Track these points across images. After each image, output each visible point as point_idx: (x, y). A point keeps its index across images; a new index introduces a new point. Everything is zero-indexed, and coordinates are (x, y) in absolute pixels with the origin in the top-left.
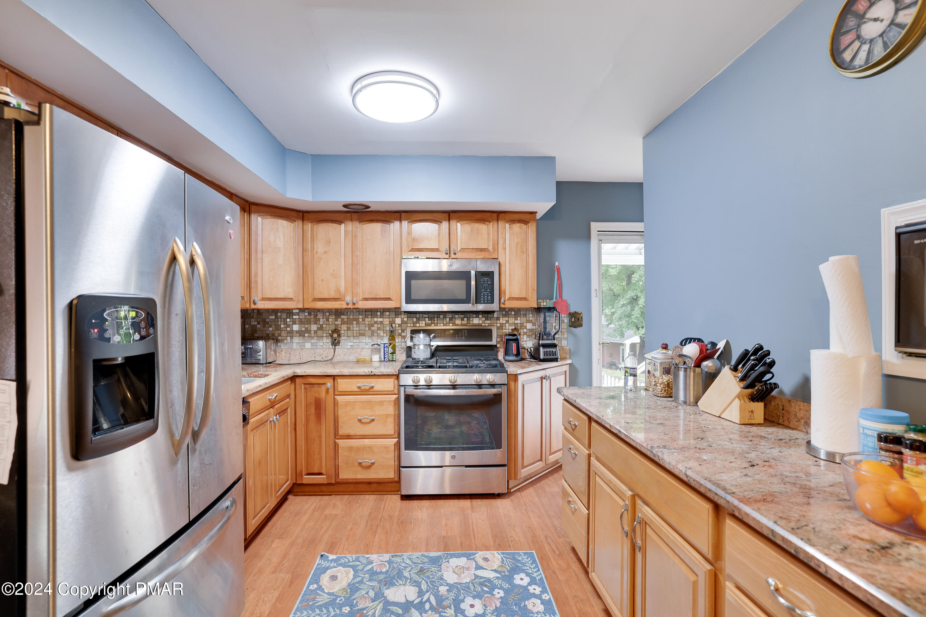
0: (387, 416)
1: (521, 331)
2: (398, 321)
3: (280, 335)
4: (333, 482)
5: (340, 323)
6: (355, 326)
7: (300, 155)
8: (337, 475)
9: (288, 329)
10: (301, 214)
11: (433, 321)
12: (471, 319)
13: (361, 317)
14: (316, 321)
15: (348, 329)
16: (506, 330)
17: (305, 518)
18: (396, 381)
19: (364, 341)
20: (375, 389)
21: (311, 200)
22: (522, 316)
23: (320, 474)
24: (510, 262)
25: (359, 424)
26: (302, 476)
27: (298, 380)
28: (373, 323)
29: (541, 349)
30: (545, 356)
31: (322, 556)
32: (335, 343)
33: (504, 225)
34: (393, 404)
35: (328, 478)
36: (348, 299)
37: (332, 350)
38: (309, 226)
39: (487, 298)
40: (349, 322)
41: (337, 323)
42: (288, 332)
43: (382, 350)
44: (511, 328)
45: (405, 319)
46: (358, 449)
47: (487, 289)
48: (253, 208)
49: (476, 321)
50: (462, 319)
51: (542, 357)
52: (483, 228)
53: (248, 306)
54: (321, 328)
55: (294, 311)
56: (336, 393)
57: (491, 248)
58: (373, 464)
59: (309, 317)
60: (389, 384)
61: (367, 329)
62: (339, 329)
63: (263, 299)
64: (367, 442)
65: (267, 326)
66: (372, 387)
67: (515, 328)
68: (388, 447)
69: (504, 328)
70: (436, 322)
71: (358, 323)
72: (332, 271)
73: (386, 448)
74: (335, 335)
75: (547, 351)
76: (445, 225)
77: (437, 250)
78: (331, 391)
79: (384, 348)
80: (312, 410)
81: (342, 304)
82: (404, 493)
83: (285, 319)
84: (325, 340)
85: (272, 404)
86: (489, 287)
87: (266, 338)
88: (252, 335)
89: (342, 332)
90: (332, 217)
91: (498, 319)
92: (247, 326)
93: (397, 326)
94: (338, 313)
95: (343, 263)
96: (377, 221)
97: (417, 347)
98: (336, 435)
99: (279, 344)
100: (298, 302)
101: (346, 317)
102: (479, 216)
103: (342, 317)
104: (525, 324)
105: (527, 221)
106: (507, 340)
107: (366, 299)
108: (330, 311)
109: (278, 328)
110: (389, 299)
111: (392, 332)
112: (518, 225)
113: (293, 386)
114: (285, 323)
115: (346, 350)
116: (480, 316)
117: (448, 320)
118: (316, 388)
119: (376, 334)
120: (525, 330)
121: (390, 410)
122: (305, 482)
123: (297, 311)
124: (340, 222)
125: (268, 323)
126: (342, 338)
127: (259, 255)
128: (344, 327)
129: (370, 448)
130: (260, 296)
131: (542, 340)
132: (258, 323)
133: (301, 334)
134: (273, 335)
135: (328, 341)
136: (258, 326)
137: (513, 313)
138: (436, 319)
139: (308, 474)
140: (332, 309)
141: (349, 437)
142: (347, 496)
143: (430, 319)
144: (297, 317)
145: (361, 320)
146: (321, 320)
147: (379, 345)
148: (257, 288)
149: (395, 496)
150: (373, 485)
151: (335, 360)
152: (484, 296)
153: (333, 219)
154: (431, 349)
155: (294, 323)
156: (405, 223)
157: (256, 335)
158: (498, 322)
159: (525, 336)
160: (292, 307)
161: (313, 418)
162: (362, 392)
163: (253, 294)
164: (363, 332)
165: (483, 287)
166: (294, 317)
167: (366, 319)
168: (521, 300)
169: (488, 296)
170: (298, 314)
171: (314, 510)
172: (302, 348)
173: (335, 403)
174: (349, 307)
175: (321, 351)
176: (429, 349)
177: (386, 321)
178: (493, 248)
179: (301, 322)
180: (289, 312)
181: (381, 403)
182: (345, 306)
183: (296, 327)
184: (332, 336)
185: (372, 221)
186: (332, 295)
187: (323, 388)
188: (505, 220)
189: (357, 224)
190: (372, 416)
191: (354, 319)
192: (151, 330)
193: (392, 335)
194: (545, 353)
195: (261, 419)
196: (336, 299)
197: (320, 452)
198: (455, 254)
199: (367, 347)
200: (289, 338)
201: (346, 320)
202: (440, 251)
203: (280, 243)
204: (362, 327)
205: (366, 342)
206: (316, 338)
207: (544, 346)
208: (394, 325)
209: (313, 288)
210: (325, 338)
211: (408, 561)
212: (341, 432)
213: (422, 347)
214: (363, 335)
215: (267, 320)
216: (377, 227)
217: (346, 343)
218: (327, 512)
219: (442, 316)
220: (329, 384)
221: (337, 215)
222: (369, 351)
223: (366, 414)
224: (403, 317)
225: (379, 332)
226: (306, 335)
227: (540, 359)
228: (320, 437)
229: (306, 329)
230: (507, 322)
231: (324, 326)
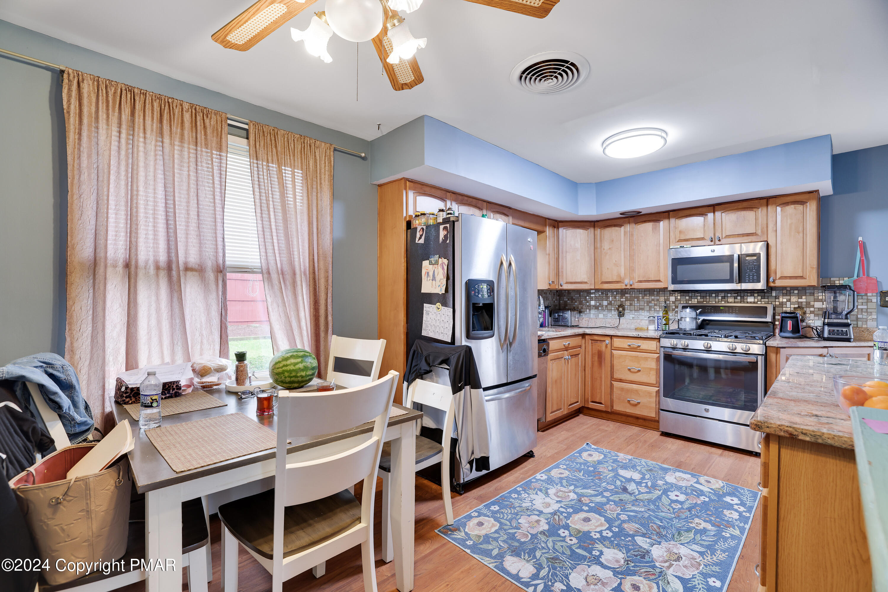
0: (651, 369)
1: (808, 310)
2: (672, 299)
3: (582, 308)
4: (609, 410)
5: (624, 300)
6: (636, 302)
7: (587, 185)
8: (612, 406)
9: (588, 304)
10: (593, 223)
11: (705, 300)
12: (745, 298)
13: (640, 295)
14: (607, 298)
15: (631, 305)
16: (787, 309)
17: (585, 427)
18: (658, 343)
19: (643, 314)
20: (641, 348)
21: (595, 214)
22: (807, 294)
23: (601, 403)
24: (782, 243)
25: (629, 372)
26: (588, 402)
27: (587, 337)
28: (651, 300)
29: (826, 328)
30: (829, 334)
31: (587, 444)
32: (621, 315)
33: (775, 209)
34: (655, 360)
35: (605, 407)
36: (627, 281)
37: (618, 320)
38: (598, 231)
39: (753, 278)
40: (631, 299)
41: (622, 300)
42: (588, 306)
43: (656, 321)
44: (793, 306)
45: (679, 297)
46: (628, 391)
47: (752, 270)
48: (560, 224)
49: (751, 299)
50: (735, 298)
51: (826, 335)
52: (750, 215)
53: (557, 287)
54: (610, 304)
55: (592, 291)
56: (613, 348)
57: (759, 232)
58: (639, 403)
59: (602, 295)
60: (652, 345)
61: (646, 304)
62: (624, 304)
63: (567, 283)
64: (634, 386)
65: (574, 301)
66: (639, 346)
67: (799, 307)
68: (651, 393)
69: (784, 306)
70: (708, 300)
71: (638, 300)
72: (614, 262)
73: (649, 393)
74: (621, 309)
75: (834, 330)
76: (710, 216)
77: (703, 239)
78: (609, 346)
79: (658, 319)
80: (596, 358)
81: (622, 286)
82: (662, 429)
83: (586, 297)
84: (613, 312)
85: (566, 349)
86: (755, 268)
87: (573, 309)
88: (565, 307)
89: (626, 307)
90: (615, 222)
91: (776, 297)
92: (561, 302)
93: (671, 302)
94: (623, 292)
95: (623, 255)
96: (649, 221)
97: (683, 319)
98: (612, 378)
99: (582, 314)
100: (591, 284)
101: (629, 295)
102: (745, 204)
103: (626, 295)
104: (812, 303)
105: (805, 201)
106: (782, 317)
107: (640, 281)
108: (617, 290)
109: (581, 303)
110: (659, 281)
111: (665, 307)
112: (793, 206)
113: (584, 341)
114: (586, 299)
115: (629, 321)
116: (756, 295)
117: (720, 298)
118: (599, 343)
119: (653, 309)
120: (812, 309)
121: (653, 365)
122: (590, 407)
123: (594, 291)
124: (620, 226)
125: (574, 300)
126: (626, 311)
127: (564, 255)
128: (628, 303)
129: (637, 391)
130: (565, 281)
131: (828, 318)
132: (568, 300)
133: (596, 307)
134: (578, 307)
135: (615, 313)
136: (568, 302)
137: (796, 292)
138: (708, 297)
139: (592, 402)
140: (618, 289)
141: (621, 381)
142: (619, 424)
143: (702, 297)
144: (594, 295)
145: (641, 298)
146: (611, 298)
147: (654, 317)
148: (563, 276)
149: (656, 432)
150: (640, 421)
151: (620, 327)
152: (749, 276)
153: (615, 224)
154: (697, 322)
155: (592, 299)
156: (672, 220)
157: (567, 308)
158: (777, 300)
159: (812, 315)
160: (589, 288)
161: (596, 364)
162: (631, 349)
163: (560, 280)
164: (643, 307)
165: (747, 268)
166: (592, 295)
167: (645, 297)
168: (796, 279)
169: (753, 276)
170: (594, 293)
171: (593, 424)
172: (597, 317)
173: (612, 355)
174: (627, 287)
175: (610, 320)
176: (695, 322)
177: (662, 299)
178: (762, 232)
179: (596, 299)
180: (588, 292)
181: (646, 359)
182: (624, 287)
183: (593, 303)
184: (618, 310)
185: (645, 222)
186: (615, 279)
187: (604, 343)
188: (775, 204)
189: (633, 225)
190: (639, 367)
191: (635, 297)
192: (492, 294)
193: (666, 309)
194: (830, 332)
195: (558, 355)
196: (617, 282)
197: (601, 388)
198: (719, 240)
199: (646, 319)
200: (588, 310)
201: (629, 298)
202: (705, 239)
203: (578, 245)
204: (642, 303)
205: (644, 315)
206: (606, 311)
207: (829, 325)
208: (668, 302)
209: (602, 275)
210: (613, 311)
211: (644, 464)
212: (616, 376)
213: (688, 320)
214: (642, 309)
215: (574, 298)
216: (649, 226)
217: (629, 315)
218: (601, 427)
219: (714, 295)
220: (608, 340)
221: (618, 220)
222: (647, 322)
223: (635, 366)
224: (676, 295)
225: (655, 307)
226: (600, 308)
227: (824, 338)
228: (601, 378)
229: (600, 304)
230: (789, 300)
231: (613, 302)
